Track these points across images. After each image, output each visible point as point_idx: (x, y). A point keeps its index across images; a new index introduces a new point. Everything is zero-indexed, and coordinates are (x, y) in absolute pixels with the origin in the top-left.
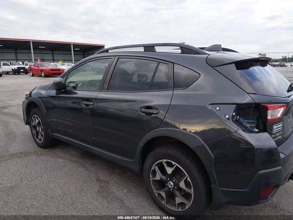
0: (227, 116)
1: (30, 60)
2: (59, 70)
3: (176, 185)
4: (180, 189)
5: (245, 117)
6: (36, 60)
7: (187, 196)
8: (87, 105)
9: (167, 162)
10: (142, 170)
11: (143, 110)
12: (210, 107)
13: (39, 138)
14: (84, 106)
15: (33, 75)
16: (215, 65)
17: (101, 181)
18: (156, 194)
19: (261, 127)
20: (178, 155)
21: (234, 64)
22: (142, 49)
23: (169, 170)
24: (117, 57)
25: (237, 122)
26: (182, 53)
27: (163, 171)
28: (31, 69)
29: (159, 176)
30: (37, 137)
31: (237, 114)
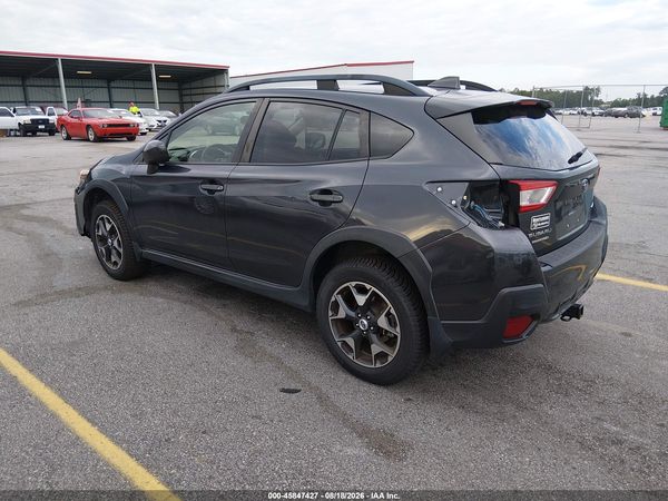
0: (454, 202)
1: (58, 103)
2: (128, 125)
3: (373, 323)
4: (379, 331)
5: (485, 203)
6: (72, 103)
7: (391, 342)
8: (211, 191)
9: (356, 287)
10: (314, 305)
11: (316, 196)
12: (426, 187)
13: (113, 260)
14: (206, 192)
15: (68, 138)
16: (438, 115)
17: (240, 332)
18: (339, 344)
19: (512, 220)
20: (376, 271)
21: (470, 114)
22: (313, 85)
23: (361, 300)
24: (267, 100)
25: (471, 212)
26: (386, 93)
27: (351, 302)
28: (62, 124)
29: (343, 312)
30: (109, 259)
31: (472, 199)
